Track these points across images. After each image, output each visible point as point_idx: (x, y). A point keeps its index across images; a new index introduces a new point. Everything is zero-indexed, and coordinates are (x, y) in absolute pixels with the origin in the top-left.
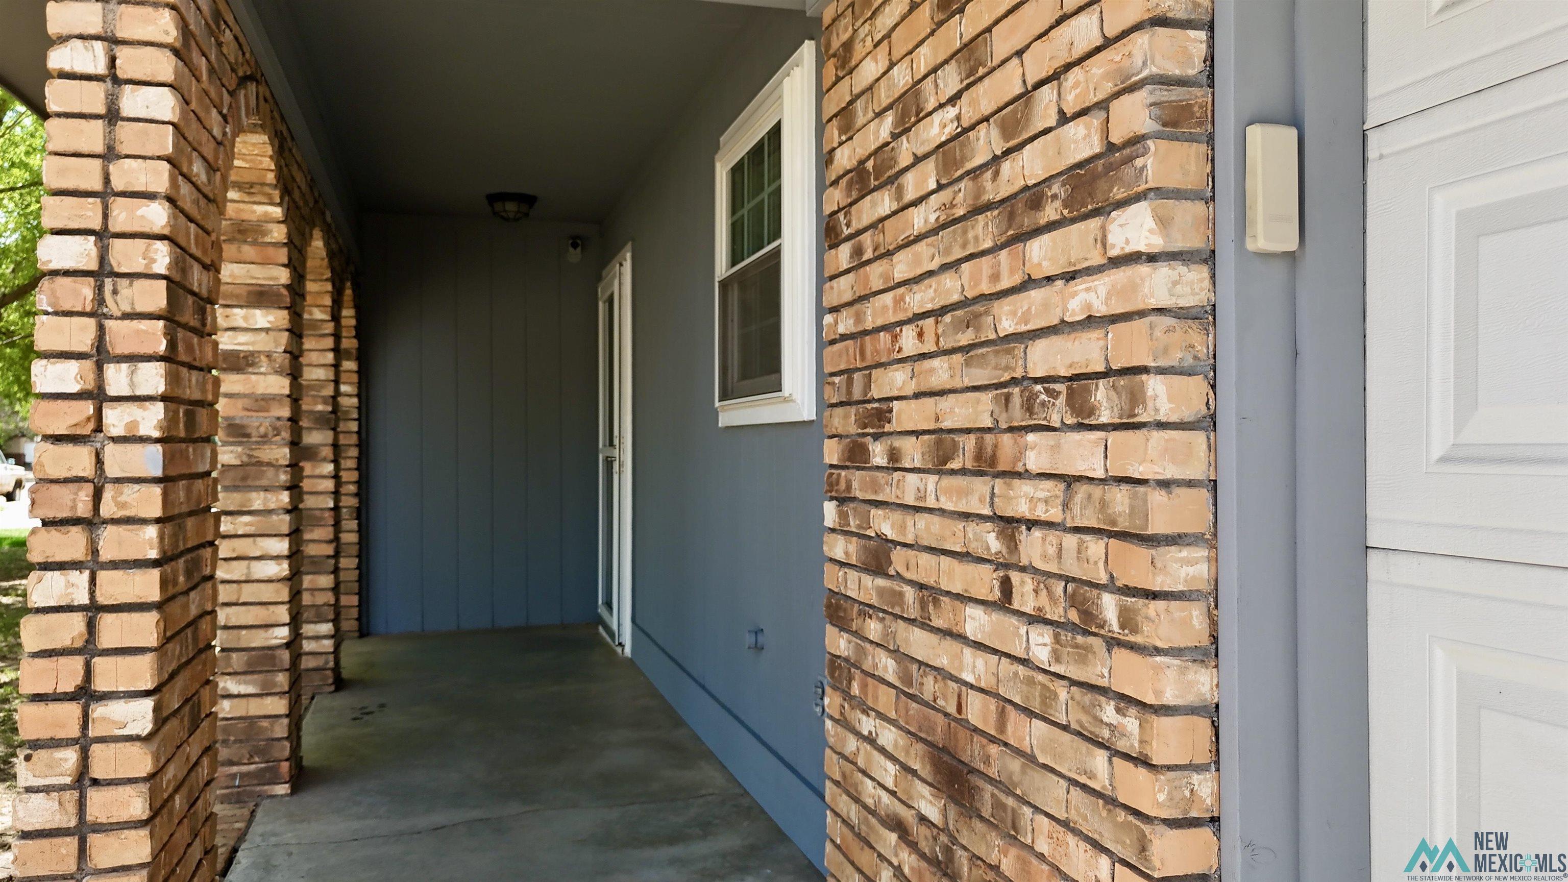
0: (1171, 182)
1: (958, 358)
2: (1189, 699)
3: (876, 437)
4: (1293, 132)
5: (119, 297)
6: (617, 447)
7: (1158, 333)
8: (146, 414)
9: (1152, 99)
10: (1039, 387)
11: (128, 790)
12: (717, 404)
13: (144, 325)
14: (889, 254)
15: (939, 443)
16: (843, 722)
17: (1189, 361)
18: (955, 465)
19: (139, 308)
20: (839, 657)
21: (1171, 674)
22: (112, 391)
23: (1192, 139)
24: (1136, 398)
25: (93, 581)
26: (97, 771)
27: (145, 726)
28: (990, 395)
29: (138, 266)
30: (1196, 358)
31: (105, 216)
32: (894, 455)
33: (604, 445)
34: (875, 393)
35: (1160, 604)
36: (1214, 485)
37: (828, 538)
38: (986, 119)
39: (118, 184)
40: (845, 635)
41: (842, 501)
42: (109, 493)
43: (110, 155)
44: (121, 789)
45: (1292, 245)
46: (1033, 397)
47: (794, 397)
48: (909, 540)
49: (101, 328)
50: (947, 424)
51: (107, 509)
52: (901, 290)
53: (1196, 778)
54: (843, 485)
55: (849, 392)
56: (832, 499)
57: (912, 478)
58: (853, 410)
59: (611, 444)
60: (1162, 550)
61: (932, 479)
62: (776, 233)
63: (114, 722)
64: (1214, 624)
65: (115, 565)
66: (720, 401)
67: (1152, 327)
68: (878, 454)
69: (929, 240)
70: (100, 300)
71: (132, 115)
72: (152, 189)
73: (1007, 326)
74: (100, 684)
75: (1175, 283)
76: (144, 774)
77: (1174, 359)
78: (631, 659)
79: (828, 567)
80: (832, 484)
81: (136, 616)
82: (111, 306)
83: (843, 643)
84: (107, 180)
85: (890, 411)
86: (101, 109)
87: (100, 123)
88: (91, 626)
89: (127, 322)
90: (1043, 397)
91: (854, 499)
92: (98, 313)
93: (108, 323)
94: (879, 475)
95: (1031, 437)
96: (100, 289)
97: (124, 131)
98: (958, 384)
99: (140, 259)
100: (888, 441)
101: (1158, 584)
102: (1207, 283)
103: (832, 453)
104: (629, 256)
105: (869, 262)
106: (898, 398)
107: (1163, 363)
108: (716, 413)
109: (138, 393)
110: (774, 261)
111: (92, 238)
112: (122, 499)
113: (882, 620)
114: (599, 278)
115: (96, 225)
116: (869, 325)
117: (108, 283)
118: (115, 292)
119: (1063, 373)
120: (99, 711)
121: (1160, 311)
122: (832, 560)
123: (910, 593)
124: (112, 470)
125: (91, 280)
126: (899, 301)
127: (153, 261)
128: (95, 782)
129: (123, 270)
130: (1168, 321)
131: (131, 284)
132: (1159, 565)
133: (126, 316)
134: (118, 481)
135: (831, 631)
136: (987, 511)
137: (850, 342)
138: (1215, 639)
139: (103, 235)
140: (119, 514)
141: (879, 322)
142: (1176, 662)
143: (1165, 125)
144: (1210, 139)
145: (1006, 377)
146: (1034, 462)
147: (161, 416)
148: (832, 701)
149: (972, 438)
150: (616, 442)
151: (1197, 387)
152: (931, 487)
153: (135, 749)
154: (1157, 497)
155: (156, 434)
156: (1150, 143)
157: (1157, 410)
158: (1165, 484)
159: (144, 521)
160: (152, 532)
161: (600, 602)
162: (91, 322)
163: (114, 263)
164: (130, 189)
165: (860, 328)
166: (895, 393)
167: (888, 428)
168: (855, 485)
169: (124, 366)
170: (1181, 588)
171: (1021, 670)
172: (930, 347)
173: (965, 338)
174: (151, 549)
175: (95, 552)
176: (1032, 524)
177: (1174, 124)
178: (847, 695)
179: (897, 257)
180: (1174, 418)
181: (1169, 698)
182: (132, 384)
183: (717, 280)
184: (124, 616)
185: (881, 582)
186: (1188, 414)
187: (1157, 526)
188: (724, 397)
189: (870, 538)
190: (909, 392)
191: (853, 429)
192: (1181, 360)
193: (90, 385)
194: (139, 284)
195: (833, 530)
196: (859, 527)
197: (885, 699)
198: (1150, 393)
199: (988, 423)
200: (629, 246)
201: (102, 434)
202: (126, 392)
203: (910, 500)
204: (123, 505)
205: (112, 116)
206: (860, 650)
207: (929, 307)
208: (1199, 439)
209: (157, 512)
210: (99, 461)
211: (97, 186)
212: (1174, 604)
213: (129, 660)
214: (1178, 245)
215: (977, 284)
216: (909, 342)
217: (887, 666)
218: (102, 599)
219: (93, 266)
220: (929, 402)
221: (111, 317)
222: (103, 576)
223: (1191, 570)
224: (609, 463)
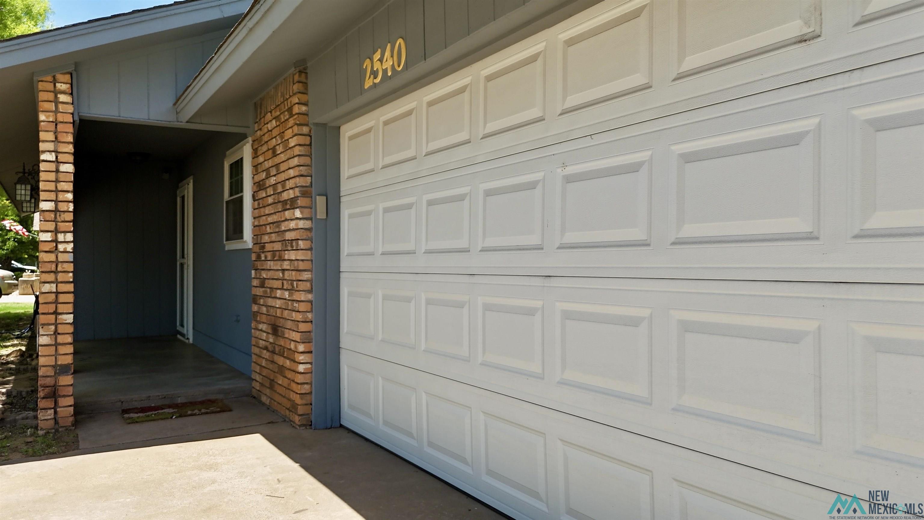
0: (304, 205)
1: (276, 234)
2: (307, 299)
3: (263, 252)
4: (325, 197)
5: (61, 217)
6: (186, 258)
7: (301, 233)
8: (68, 246)
9: (300, 190)
10: (287, 242)
11: (68, 335)
12: (225, 242)
13: (67, 224)
14: (264, 207)
15: (273, 254)
16: (256, 329)
17: (307, 238)
18: (275, 259)
19: (66, 220)
20: (255, 312)
21: (303, 295)
22: (60, 240)
23: (307, 197)
24: (297, 244)
25: (57, 286)
26: (59, 331)
27: (71, 321)
28: (280, 243)
29: (65, 209)
30: (309, 237)
31: (57, 197)
32: (266, 257)
33: (180, 258)
34: (263, 242)
35: (301, 282)
36: (312, 261)
37: (253, 280)
38: (279, 183)
39: (59, 188)
40: (256, 305)
41: (256, 270)
42: (60, 265)
43: (57, 181)
44: (66, 335)
45: (325, 217)
46: (286, 244)
47: (247, 241)
48: (268, 278)
49: (56, 224)
50: (275, 249)
51: (59, 269)
52: (267, 216)
53: (308, 314)
54: (256, 266)
55: (257, 241)
56: (254, 269)
57: (269, 262)
58: (258, 245)
59: (183, 257)
60: (302, 272)
61: (272, 262)
62: (242, 191)
63: (64, 320)
64: (312, 285)
65: (62, 282)
66: (226, 241)
67: (300, 231)
68: (263, 256)
69: (272, 206)
70: (56, 217)
71: (62, 171)
72: (68, 189)
73: (283, 228)
74: (59, 311)
75: (304, 224)
76: (71, 332)
77: (304, 237)
78: (192, 344)
79: (253, 288)
80: (254, 266)
81: (68, 295)
82: (58, 219)
83: (256, 308)
84: (56, 187)
85: (265, 246)
86: (55, 170)
87: (54, 173)
88: (56, 297)
89: (63, 223)
90: (288, 244)
91: (258, 269)
92: (55, 221)
93: (59, 223)
94: (263, 262)
95: (286, 252)
96: (55, 215)
97: (61, 176)
98: (277, 240)
99: (66, 207)
100: (264, 253)
101: (301, 278)
102: (311, 224)
103: (254, 256)
104: (192, 181)
105: (261, 208)
106: (267, 243)
107: (301, 238)
108: (224, 246)
109: (66, 240)
110: (241, 200)
111: (54, 202)
112: (63, 266)
113: (263, 299)
114: (177, 187)
115: (54, 199)
116: (261, 224)
117: (58, 214)
118: (60, 216)
119: (290, 239)
120: (60, 317)
121: (302, 229)
122: (254, 286)
123: (268, 290)
124: (60, 259)
125: (54, 213)
126: (266, 219)
127: (69, 208)
128: (59, 334)
129: (62, 210)
130: (303, 230)
131: (64, 214)
132: (301, 275)
133: (62, 222)
134: (61, 262)
135: (253, 305)
136: (280, 268)
137: (257, 228)
138: (312, 288)
139: (56, 201)
140: (63, 270)
141: (263, 223)
142: (304, 293)
143: (302, 194)
144: (312, 197)
145: (283, 239)
146: (286, 257)
147: (73, 246)
148: (253, 325)
149: (278, 252)
150: (186, 256)
151: (309, 242)
152: (272, 264)
153: (69, 326)
154: (301, 263)
155: (71, 251)
156: (299, 198)
157: (300, 247)
158: (302, 260)
159: (69, 272)
160: (71, 274)
161: (178, 324)
162: (54, 223)
163: (59, 208)
164: (63, 190)
165: (259, 224)
166: (266, 242)
167: (265, 250)
168: (258, 265)
169: (63, 234)
170: (305, 279)
171: (285, 301)
172: (272, 231)
173: (277, 230)
174: (71, 278)
175: (57, 279)
176: (287, 270)
177: (304, 194)
178: (257, 321)
179: (267, 208)
180: (304, 248)
181: (303, 299)
182: (65, 238)
183: (225, 200)
184: (65, 295)
185: (263, 289)
186: (307, 247)
187: (301, 268)
188: (227, 240)
189: (261, 278)
190: (268, 241)
191: (258, 251)
192: (306, 237)
193: (54, 239)
194: (66, 214)
195: (254, 278)
196: (259, 276)
197: (264, 318)
198: (299, 243)
199: (281, 249)
200: (192, 177)
201: (57, 251)
202: (63, 240)
203: (268, 268)
204: (64, 268)
205: (57, 171)
206: (259, 308)
207: (272, 221)
208: (309, 252)
209: (72, 270)
210: (57, 257)
211: (54, 189)
212: (304, 282)
213: (67, 305)
214: (305, 217)
215: (278, 219)
216: (268, 230)
217: (264, 310)
218: (59, 291)
219: (54, 209)
220: (271, 244)
221: (58, 222)
222: (59, 285)
223: (307, 276)
224: (182, 265)
